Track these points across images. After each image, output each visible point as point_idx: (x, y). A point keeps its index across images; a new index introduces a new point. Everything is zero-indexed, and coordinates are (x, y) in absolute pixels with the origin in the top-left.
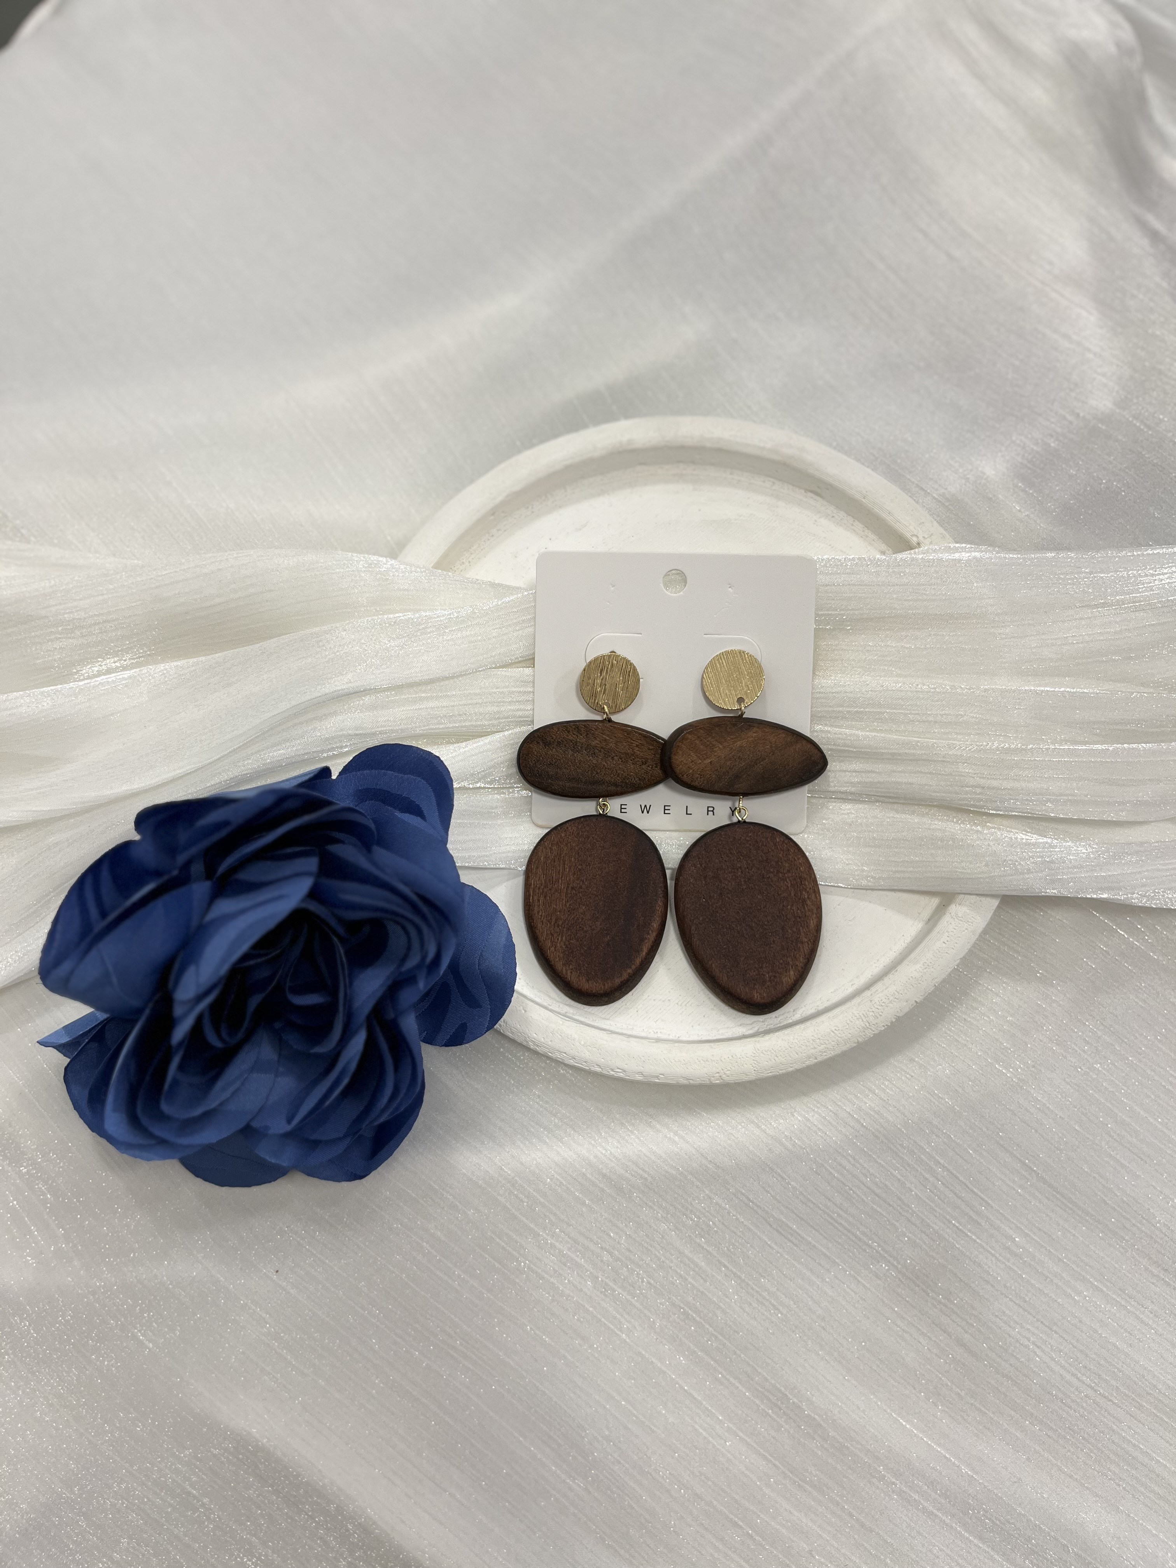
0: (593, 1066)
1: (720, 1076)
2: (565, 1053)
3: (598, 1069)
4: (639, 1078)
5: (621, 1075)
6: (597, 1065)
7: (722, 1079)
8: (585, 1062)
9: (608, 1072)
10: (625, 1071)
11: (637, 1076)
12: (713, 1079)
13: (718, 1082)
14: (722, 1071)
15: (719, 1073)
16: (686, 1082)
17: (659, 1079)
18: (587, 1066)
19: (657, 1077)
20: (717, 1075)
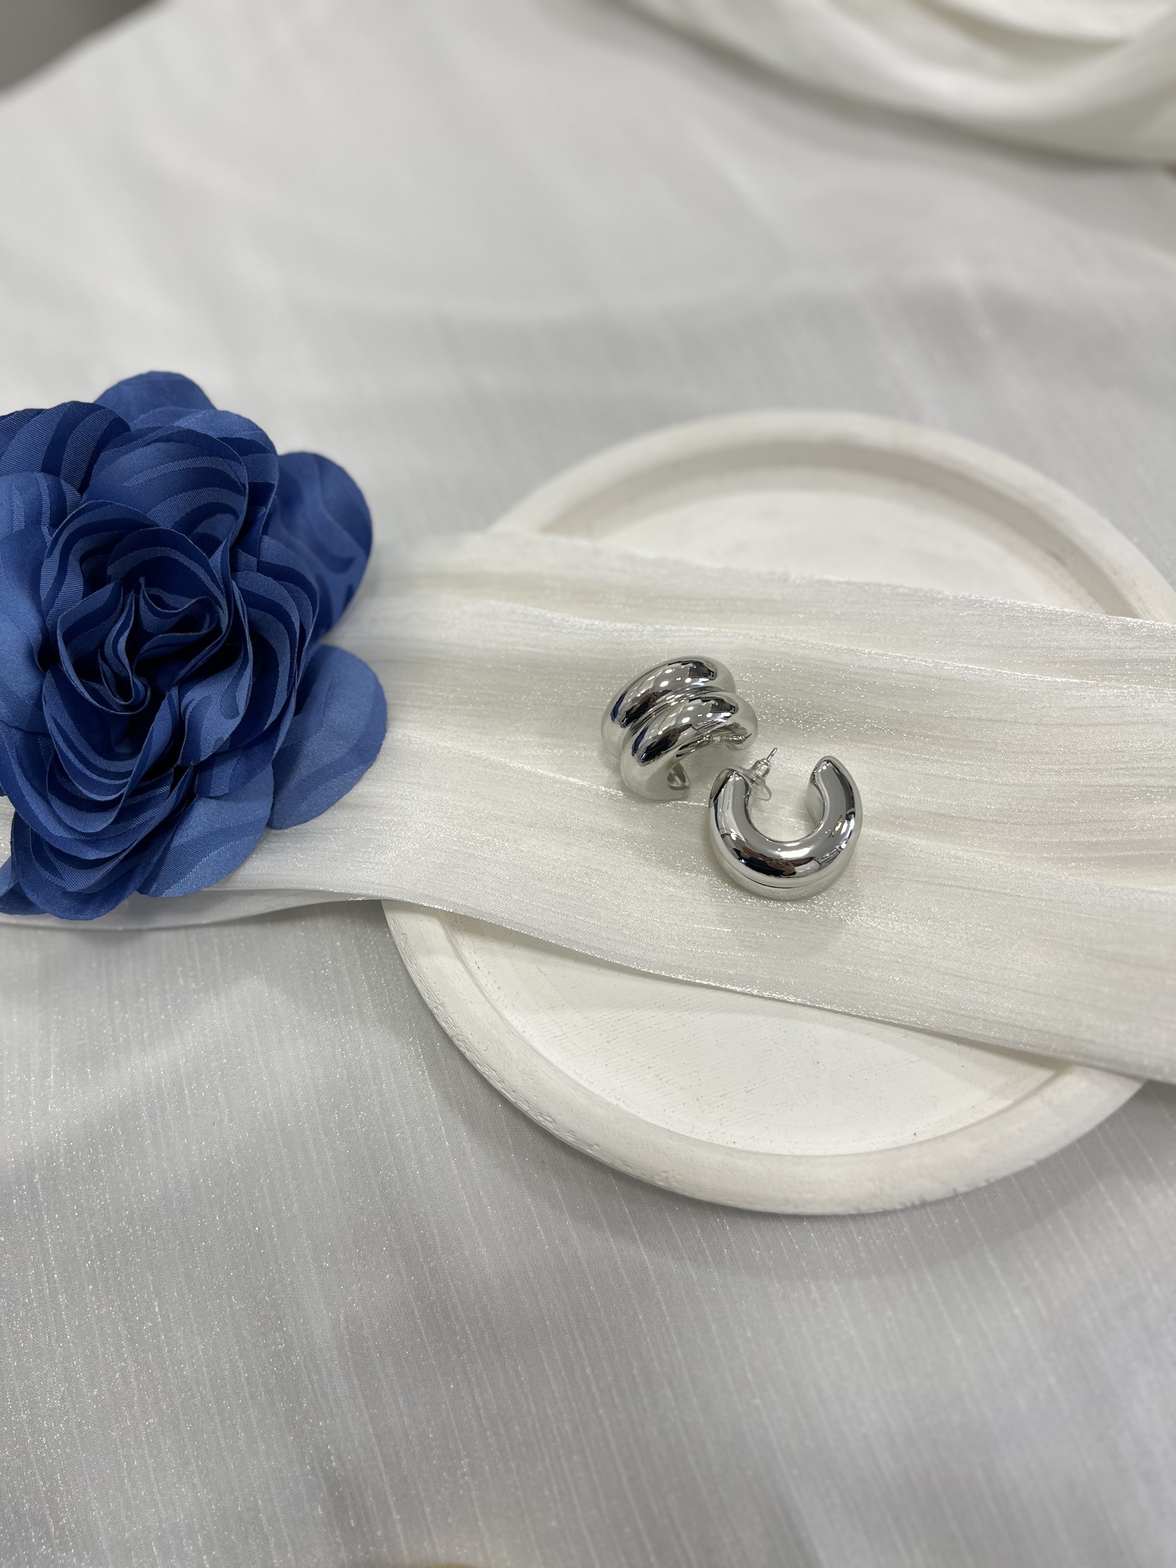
0: (521, 1101)
1: (667, 1178)
2: (494, 1070)
3: (524, 1107)
4: (569, 1139)
5: (550, 1126)
6: (526, 1101)
7: (668, 1182)
8: (514, 1091)
9: (536, 1115)
10: (554, 1121)
11: (567, 1134)
12: (656, 1177)
13: (661, 1183)
14: (671, 1172)
15: (666, 1172)
16: (623, 1168)
17: (592, 1150)
18: (515, 1099)
19: (591, 1146)
20: (664, 1174)
